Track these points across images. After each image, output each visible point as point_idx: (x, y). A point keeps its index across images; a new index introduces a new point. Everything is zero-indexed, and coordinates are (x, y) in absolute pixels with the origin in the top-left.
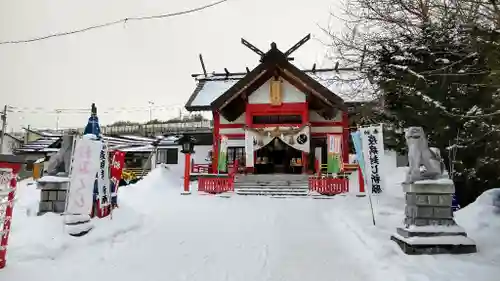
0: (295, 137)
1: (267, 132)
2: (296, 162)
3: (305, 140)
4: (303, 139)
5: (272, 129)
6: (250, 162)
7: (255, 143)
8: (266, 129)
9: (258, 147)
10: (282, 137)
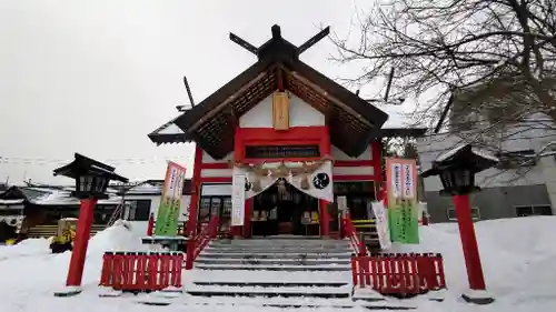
0: (311, 178)
1: (266, 170)
2: (311, 218)
3: (325, 183)
4: (322, 181)
5: (275, 165)
6: (238, 218)
7: (247, 187)
8: (266, 165)
9: (251, 194)
10: (290, 179)
